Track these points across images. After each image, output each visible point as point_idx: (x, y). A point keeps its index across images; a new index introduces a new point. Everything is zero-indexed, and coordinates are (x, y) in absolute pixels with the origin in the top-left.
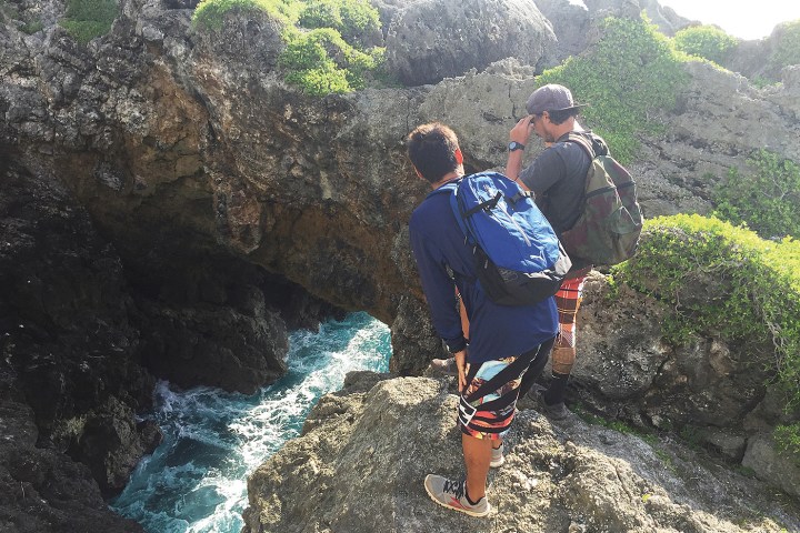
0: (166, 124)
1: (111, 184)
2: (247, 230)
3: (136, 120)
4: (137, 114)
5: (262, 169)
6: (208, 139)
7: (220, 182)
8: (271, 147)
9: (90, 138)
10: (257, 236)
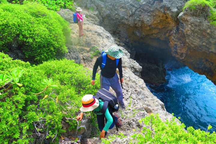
0: (155, 22)
1: (138, 35)
2: (182, 54)
3: (148, 21)
4: (149, 19)
5: (195, 42)
6: (175, 31)
7: (176, 41)
8: (199, 37)
9: (135, 24)
10: (184, 55)
